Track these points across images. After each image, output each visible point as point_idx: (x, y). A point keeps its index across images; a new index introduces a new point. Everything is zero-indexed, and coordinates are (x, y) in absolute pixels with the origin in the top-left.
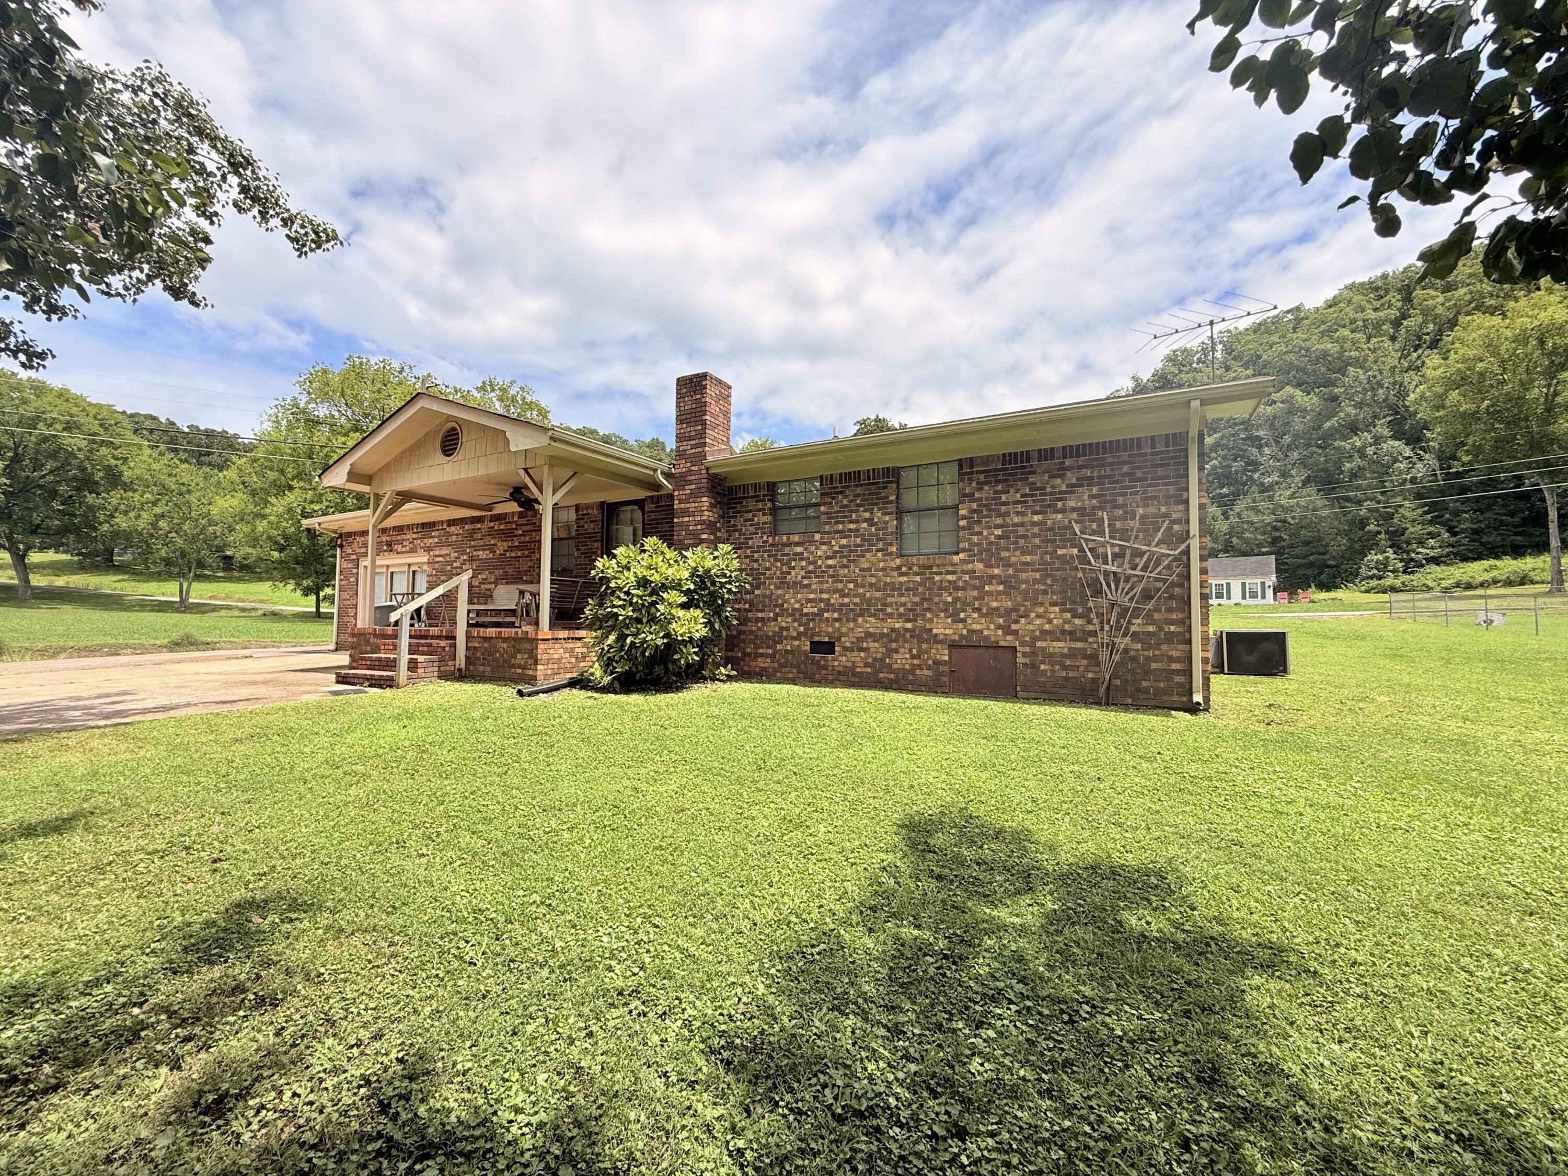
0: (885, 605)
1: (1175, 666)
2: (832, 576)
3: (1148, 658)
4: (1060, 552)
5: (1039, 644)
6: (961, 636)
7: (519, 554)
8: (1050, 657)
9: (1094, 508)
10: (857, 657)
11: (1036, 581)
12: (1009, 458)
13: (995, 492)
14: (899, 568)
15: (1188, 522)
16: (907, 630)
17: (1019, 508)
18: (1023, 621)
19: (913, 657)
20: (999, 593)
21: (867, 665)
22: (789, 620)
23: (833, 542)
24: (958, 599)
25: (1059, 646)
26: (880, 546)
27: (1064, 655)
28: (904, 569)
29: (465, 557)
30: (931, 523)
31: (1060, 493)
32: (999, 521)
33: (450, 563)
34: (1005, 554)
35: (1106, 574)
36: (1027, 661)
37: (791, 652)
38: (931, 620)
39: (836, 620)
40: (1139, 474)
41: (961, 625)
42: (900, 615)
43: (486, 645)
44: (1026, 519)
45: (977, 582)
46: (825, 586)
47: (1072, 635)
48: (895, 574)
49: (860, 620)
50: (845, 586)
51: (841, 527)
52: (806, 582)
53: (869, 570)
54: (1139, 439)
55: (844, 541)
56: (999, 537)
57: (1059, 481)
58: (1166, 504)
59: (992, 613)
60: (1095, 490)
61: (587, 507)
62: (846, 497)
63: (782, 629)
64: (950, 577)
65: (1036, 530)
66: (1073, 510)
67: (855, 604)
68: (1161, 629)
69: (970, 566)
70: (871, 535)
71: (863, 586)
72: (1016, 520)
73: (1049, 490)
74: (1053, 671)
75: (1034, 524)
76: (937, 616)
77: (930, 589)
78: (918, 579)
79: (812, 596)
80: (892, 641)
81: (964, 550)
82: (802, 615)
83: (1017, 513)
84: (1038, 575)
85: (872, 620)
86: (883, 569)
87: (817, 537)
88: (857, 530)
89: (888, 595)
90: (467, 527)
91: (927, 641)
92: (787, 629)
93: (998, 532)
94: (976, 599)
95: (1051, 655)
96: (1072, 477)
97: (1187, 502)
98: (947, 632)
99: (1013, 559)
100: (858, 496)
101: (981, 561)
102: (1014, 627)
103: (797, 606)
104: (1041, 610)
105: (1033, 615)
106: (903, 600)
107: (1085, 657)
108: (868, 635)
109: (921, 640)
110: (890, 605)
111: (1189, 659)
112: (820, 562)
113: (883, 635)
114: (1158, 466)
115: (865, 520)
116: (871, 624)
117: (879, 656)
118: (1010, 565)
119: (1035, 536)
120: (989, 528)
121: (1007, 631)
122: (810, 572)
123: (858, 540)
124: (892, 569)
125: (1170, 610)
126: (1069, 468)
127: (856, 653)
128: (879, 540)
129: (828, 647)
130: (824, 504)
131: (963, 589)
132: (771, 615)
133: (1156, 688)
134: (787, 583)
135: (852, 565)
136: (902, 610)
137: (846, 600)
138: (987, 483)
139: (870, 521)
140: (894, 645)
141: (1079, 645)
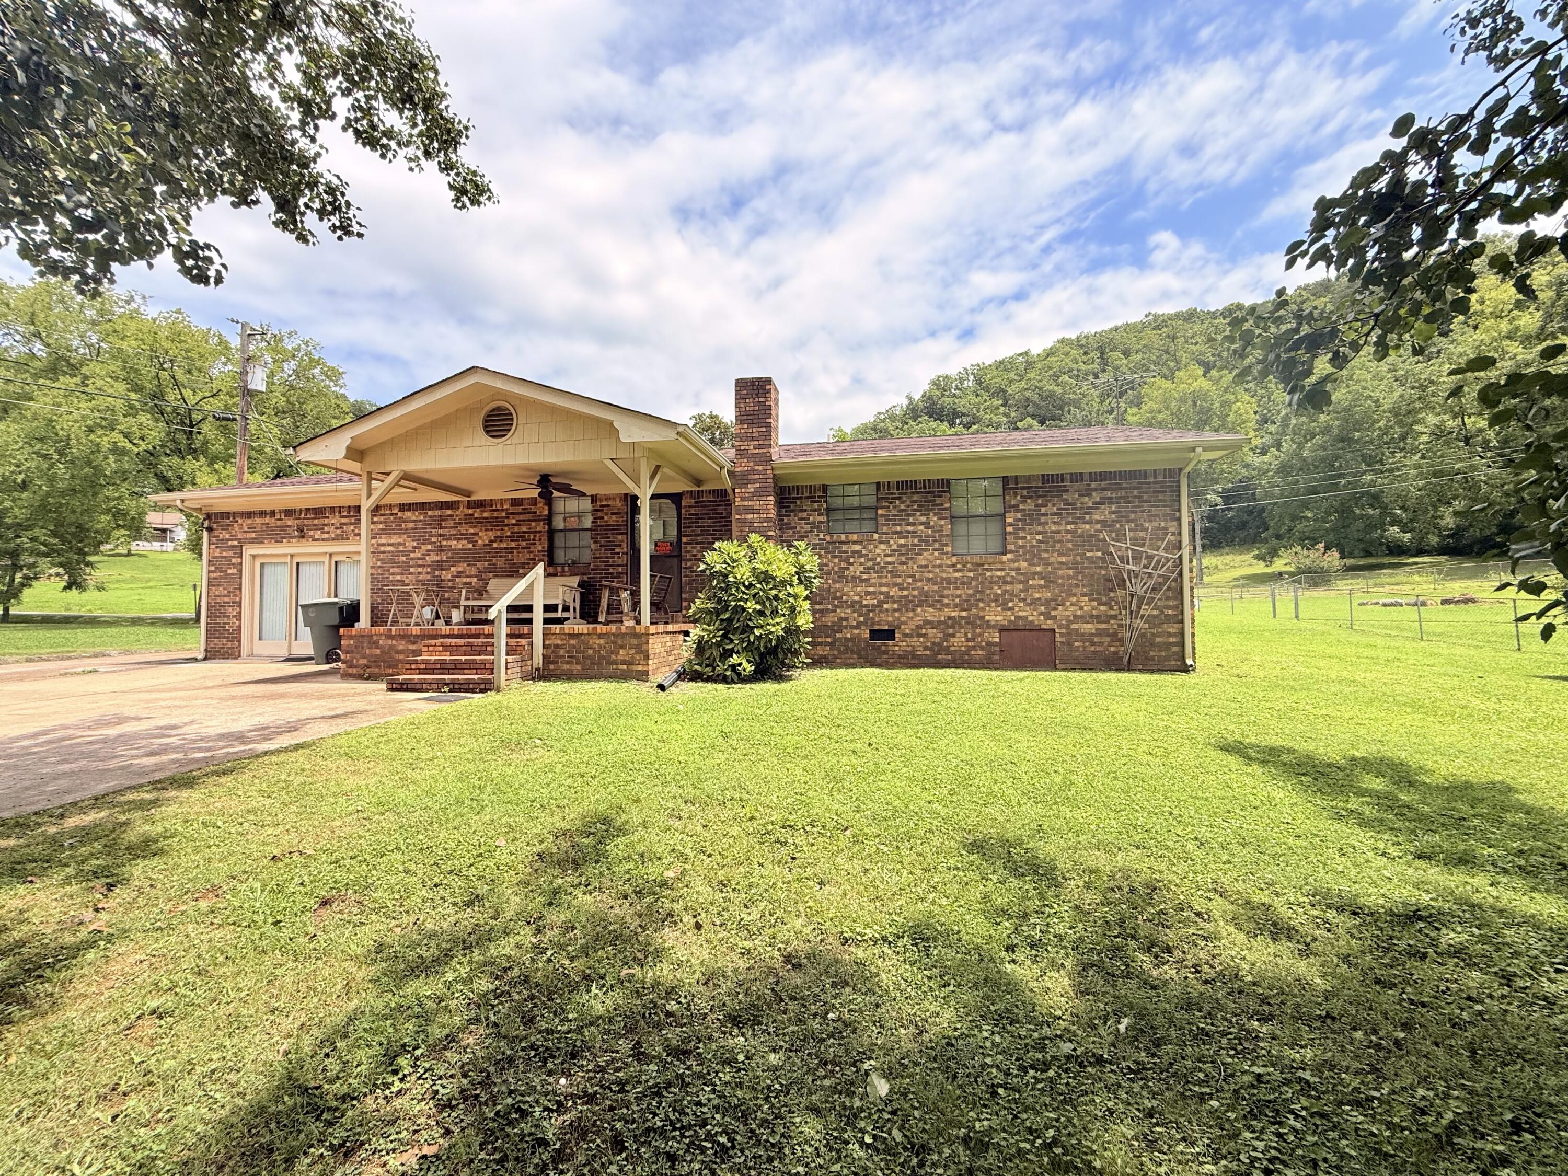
0: (943, 597)
1: (1172, 640)
2: (891, 572)
3: (1153, 634)
4: (1088, 554)
5: (1073, 626)
6: (1010, 621)
7: (513, 545)
8: (1082, 636)
9: (1113, 521)
10: (917, 642)
11: (1069, 577)
12: (1045, 478)
13: (1037, 505)
14: (954, 565)
15: (1180, 534)
16: (963, 618)
17: (1056, 519)
18: (1060, 608)
19: (968, 640)
20: (1040, 586)
21: (926, 648)
22: (849, 611)
23: (892, 542)
24: (1006, 591)
25: (1089, 628)
26: (937, 546)
27: (1093, 635)
28: (959, 566)
29: (429, 547)
30: (977, 528)
31: (1088, 508)
32: (1040, 528)
33: (407, 554)
34: (1045, 555)
35: (1129, 571)
36: (1063, 640)
37: (851, 639)
38: (983, 609)
39: (895, 610)
40: (1145, 497)
41: (1009, 613)
42: (956, 606)
43: (572, 642)
44: (1061, 528)
45: (1022, 578)
46: (884, 581)
47: (1098, 619)
48: (951, 570)
49: (919, 609)
50: (904, 581)
51: (898, 528)
52: (865, 576)
53: (927, 566)
54: (1145, 471)
55: (902, 541)
56: (1040, 542)
57: (1087, 499)
58: (1165, 520)
59: (1034, 603)
60: (1114, 508)
61: (608, 498)
62: (903, 502)
63: (841, 619)
64: (999, 573)
65: (1069, 536)
66: (1098, 522)
67: (914, 596)
68: (1162, 612)
69: (1016, 565)
70: (928, 536)
71: (921, 580)
72: (1053, 528)
73: (1079, 505)
74: (1084, 647)
75: (1067, 531)
76: (989, 606)
77: (982, 583)
78: (971, 574)
79: (871, 589)
80: (949, 627)
81: (1011, 551)
82: (862, 606)
83: (1055, 523)
84: (1071, 572)
85: (931, 609)
86: (940, 566)
87: (876, 536)
88: (914, 532)
89: (945, 588)
90: (430, 513)
91: (980, 626)
92: (847, 619)
93: (1039, 537)
94: (1021, 591)
95: (1083, 635)
96: (1096, 496)
97: (1179, 519)
98: (998, 618)
99: (1052, 559)
100: (915, 502)
101: (1026, 560)
102: (1053, 613)
103: (857, 598)
104: (1074, 599)
105: (1068, 604)
106: (958, 592)
107: (1108, 635)
108: (927, 622)
109: (974, 626)
110: (947, 597)
111: (1182, 634)
112: (878, 560)
113: (940, 623)
114: (1159, 492)
115: (922, 524)
116: (929, 614)
117: (938, 640)
118: (1049, 564)
119: (1068, 541)
120: (1031, 534)
121: (1048, 616)
122: (869, 568)
123: (916, 541)
124: (948, 566)
125: (1168, 599)
126: (1095, 490)
127: (915, 639)
128: (936, 541)
129: (889, 634)
130: (882, 508)
131: (1011, 583)
132: (830, 607)
133: (1159, 657)
134: (846, 578)
135: (910, 563)
136: (957, 601)
137: (905, 593)
138: (1031, 497)
139: (927, 525)
140: (951, 631)
141: (1103, 626)
